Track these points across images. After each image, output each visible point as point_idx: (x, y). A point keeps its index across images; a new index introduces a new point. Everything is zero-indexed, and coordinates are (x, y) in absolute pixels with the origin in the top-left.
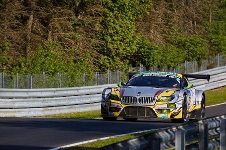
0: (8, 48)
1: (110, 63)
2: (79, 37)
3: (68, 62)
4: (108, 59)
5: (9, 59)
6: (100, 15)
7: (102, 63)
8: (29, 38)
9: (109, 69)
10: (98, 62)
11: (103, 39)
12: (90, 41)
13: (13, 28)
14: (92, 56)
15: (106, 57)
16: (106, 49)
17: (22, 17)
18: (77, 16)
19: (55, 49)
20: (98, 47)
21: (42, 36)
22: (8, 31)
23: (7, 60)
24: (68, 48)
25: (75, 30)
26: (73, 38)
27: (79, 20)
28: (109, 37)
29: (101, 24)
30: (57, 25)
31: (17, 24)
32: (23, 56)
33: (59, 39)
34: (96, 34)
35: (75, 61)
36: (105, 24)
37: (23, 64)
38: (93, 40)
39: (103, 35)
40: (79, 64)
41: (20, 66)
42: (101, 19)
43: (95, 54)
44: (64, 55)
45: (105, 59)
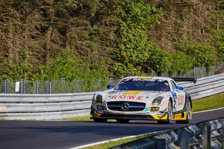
0: (28, 56)
1: (123, 69)
2: (95, 45)
3: (84, 69)
4: (122, 66)
5: (29, 66)
6: (114, 25)
7: (116, 69)
8: (48, 47)
9: (123, 75)
10: (112, 69)
11: (117, 47)
12: (105, 49)
13: (33, 37)
14: (106, 63)
15: (120, 64)
16: (120, 56)
17: (41, 27)
18: (92, 26)
19: (72, 56)
20: (112, 54)
21: (60, 45)
22: (29, 40)
23: (27, 67)
24: (84, 56)
25: (91, 39)
26: (89, 47)
27: (95, 30)
28: (122, 45)
29: (115, 33)
30: (74, 35)
31: (37, 34)
32: (43, 64)
33: (76, 48)
34: (110, 43)
35: (91, 68)
36: (119, 34)
37: (42, 71)
38: (108, 48)
39: (117, 43)
40: (95, 70)
41: (40, 73)
42: (115, 28)
43: (110, 61)
44: (81, 63)
45: (119, 66)
